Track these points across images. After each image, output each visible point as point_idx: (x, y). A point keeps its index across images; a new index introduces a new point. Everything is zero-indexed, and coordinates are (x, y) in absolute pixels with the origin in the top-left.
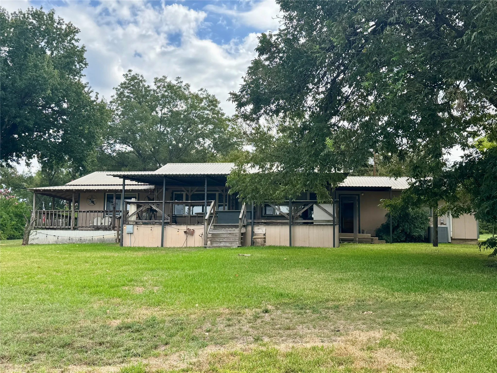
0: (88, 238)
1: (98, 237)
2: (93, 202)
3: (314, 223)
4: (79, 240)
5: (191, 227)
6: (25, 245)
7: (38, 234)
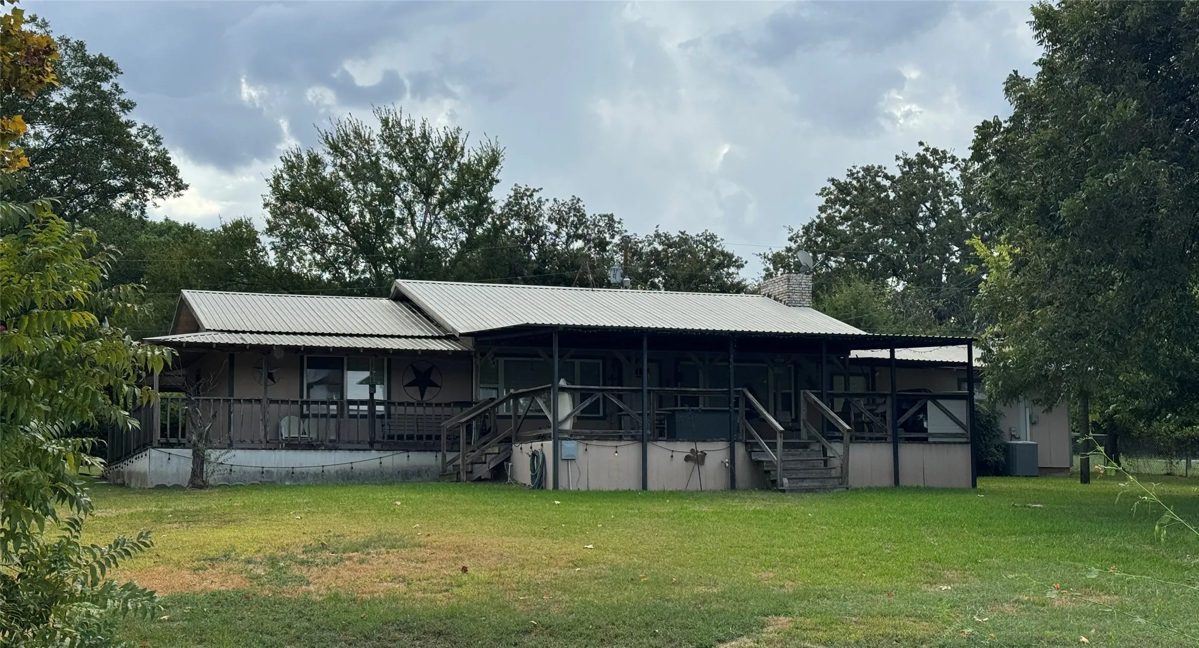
0: (312, 470)
1: (337, 468)
2: (270, 376)
3: (930, 440)
5: (701, 447)
6: (201, 487)
7: (174, 459)
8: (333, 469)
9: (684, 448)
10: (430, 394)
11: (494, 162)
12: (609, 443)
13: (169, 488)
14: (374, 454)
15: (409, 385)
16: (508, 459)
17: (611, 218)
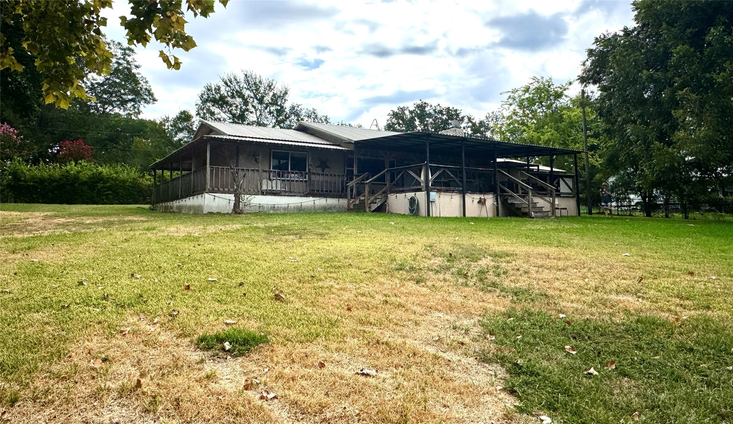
0: (283, 206)
1: (295, 205)
2: (256, 160)
3: (561, 195)
4: (271, 208)
6: (240, 213)
7: (217, 199)
8: (292, 206)
9: (477, 197)
10: (326, 171)
11: (286, 93)
12: (448, 194)
13: (214, 214)
14: (311, 199)
15: (318, 167)
16: (386, 201)
17: (326, 117)
